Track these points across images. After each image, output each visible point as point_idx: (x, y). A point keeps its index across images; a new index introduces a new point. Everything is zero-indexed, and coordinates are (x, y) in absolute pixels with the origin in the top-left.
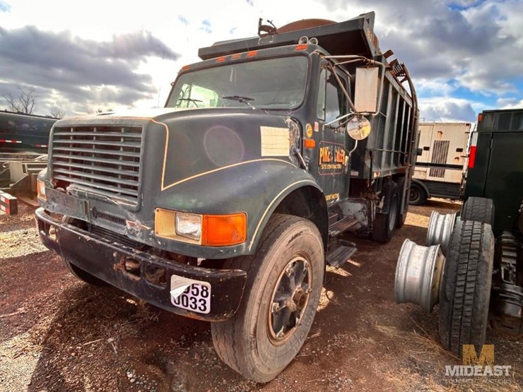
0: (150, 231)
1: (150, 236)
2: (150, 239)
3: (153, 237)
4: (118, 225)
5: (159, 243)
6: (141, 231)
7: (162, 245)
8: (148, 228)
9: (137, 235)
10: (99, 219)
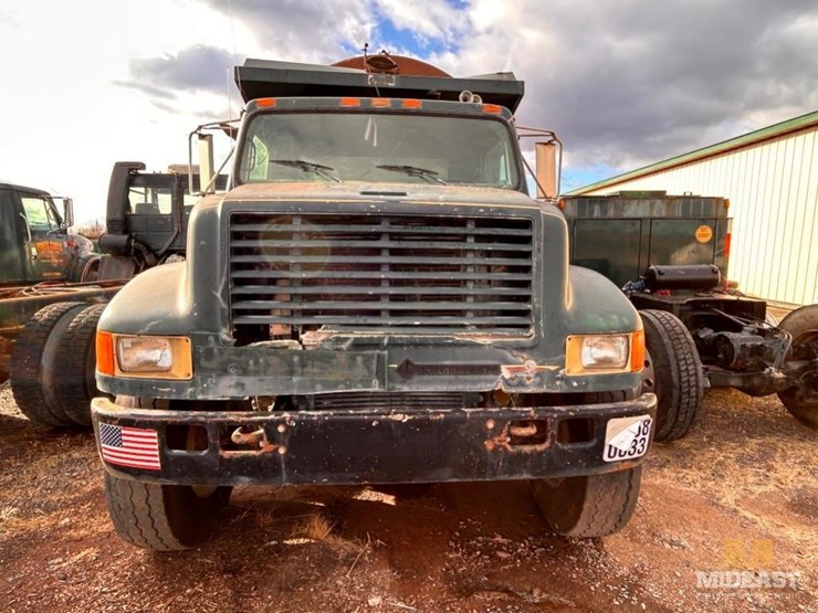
0: (557, 371)
1: (558, 379)
2: (558, 383)
3: (563, 378)
4: (477, 377)
5: (575, 384)
6: (537, 375)
7: (579, 386)
8: (553, 368)
9: (528, 382)
10: (416, 378)
